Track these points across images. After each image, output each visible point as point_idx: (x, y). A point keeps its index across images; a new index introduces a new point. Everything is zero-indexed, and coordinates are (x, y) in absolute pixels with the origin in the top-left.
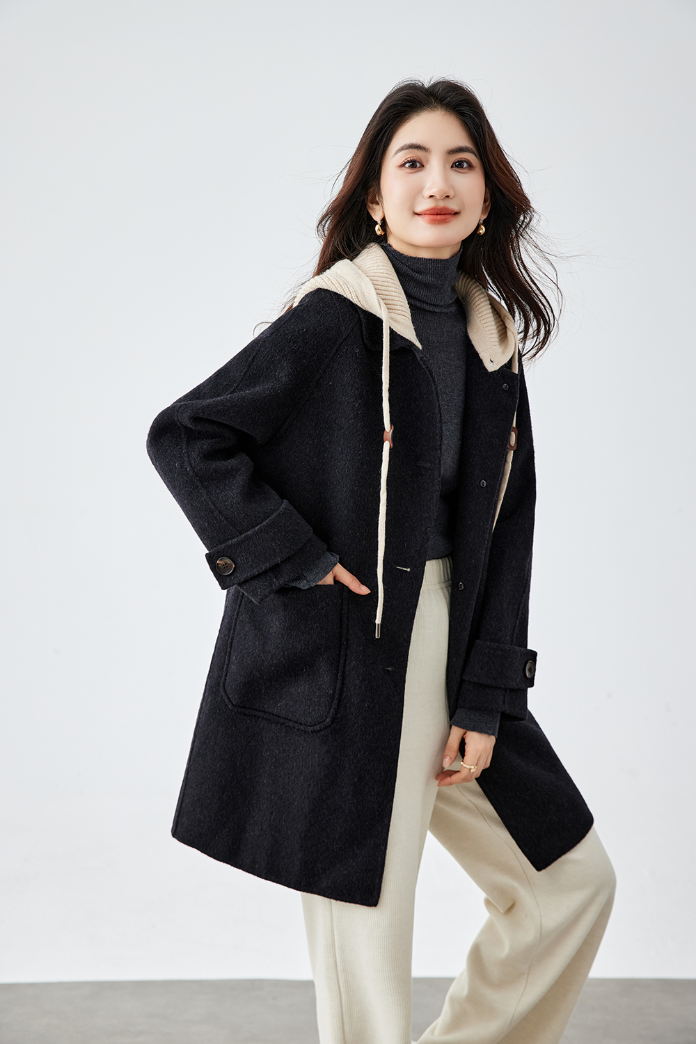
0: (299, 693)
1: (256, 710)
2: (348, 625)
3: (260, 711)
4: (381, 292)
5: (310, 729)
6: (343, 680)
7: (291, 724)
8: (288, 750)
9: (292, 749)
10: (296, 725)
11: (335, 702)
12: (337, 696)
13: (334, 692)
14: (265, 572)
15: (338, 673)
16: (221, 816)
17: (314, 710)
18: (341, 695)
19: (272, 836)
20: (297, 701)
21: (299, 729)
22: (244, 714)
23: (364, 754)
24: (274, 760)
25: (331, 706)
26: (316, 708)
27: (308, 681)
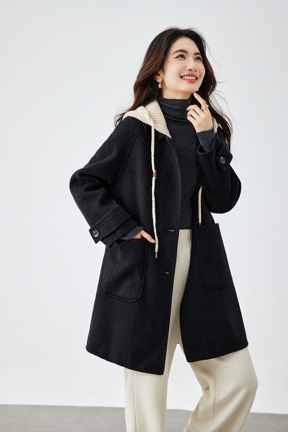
0: (127, 286)
1: (113, 295)
2: (147, 255)
3: (114, 295)
4: (151, 116)
5: (132, 301)
6: (145, 279)
7: (124, 299)
10: (126, 300)
11: (142, 288)
12: (142, 286)
13: (142, 284)
14: (110, 234)
15: (143, 276)
16: (101, 339)
17: (133, 293)
18: (144, 285)
20: (127, 289)
21: (128, 301)
22: (108, 296)
23: (156, 310)
25: (140, 290)
26: (134, 292)
27: (131, 280)
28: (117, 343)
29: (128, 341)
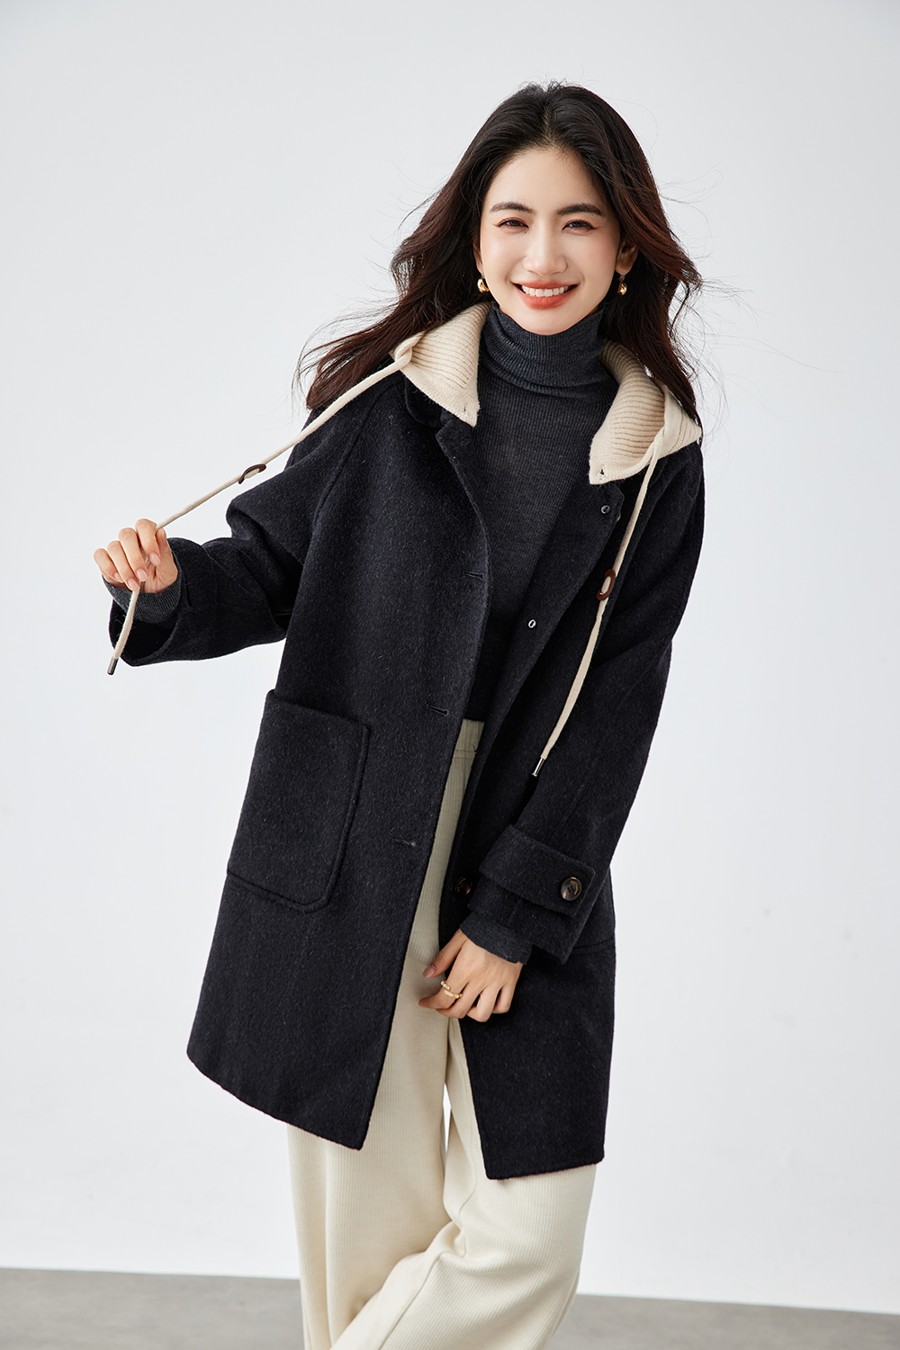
0: (291, 862)
5: (303, 909)
6: (345, 849)
7: (282, 901)
8: (278, 935)
9: (282, 934)
10: (288, 903)
11: (333, 876)
12: (335, 869)
13: (333, 863)
15: (340, 840)
17: (309, 885)
18: (340, 868)
19: (249, 1045)
20: (289, 872)
21: (292, 908)
22: (235, 884)
24: (259, 947)
25: (328, 881)
26: (311, 882)
27: (304, 847)
28: (243, 1035)
29: (279, 1030)
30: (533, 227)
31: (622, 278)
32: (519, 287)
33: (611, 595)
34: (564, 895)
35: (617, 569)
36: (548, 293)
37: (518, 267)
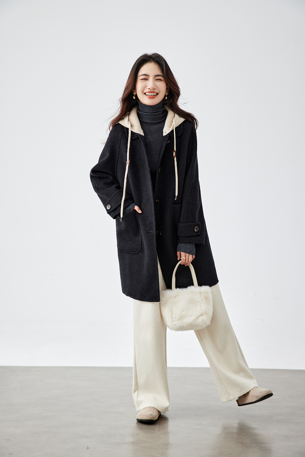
4: (130, 121)
5: (136, 253)
30: (149, 80)
31: (166, 95)
32: (145, 94)
33: (176, 155)
34: (196, 231)
35: (175, 149)
36: (152, 94)
37: (146, 88)
